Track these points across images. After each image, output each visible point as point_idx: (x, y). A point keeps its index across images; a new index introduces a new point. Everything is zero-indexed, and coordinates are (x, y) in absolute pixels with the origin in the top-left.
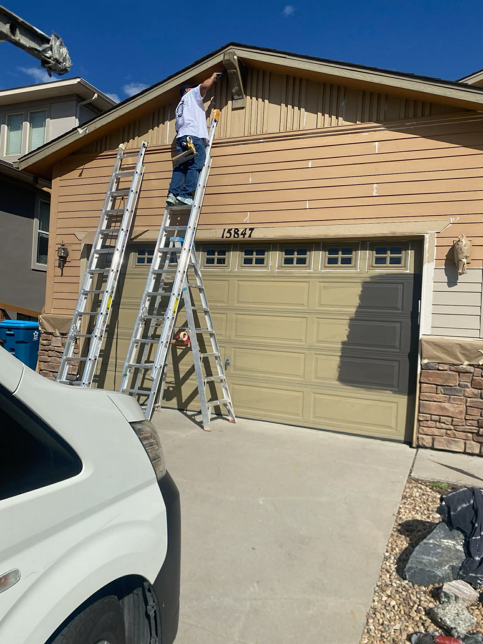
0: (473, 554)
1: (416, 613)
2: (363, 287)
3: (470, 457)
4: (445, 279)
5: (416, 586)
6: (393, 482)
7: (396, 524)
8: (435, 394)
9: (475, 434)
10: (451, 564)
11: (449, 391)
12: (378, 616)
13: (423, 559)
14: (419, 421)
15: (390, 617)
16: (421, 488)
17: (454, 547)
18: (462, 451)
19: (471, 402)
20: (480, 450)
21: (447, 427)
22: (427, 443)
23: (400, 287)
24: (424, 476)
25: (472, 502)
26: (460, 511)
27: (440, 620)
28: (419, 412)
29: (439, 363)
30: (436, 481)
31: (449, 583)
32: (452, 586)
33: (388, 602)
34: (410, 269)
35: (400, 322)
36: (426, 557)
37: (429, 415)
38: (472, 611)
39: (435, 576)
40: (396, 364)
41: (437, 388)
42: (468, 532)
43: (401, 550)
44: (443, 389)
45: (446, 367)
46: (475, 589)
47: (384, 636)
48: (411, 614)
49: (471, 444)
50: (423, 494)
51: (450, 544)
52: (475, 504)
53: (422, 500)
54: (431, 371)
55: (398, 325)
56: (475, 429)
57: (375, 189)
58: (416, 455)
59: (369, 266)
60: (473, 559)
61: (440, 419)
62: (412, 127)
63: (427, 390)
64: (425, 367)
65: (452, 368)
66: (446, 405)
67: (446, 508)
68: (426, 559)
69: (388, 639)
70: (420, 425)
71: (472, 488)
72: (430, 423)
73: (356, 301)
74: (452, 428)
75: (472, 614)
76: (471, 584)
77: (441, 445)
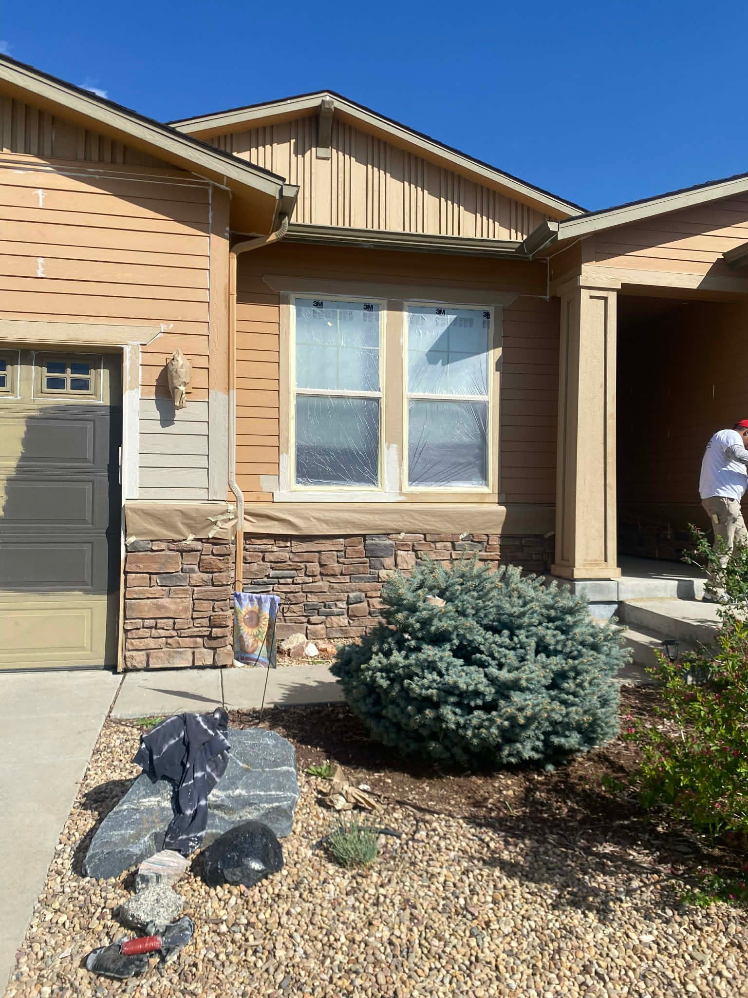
0: (183, 808)
1: (98, 922)
2: (27, 426)
3: (201, 672)
4: (157, 415)
5: (102, 880)
6: (79, 733)
7: (80, 796)
8: (148, 588)
9: (206, 638)
10: (154, 831)
11: (168, 579)
12: (37, 947)
13: (112, 836)
14: (126, 631)
15: (56, 943)
16: (124, 732)
17: (159, 805)
18: (190, 664)
19: (200, 592)
20: (214, 659)
21: (167, 633)
22: (138, 663)
23: (90, 425)
24: (130, 713)
25: (182, 734)
26: (166, 751)
27: (131, 919)
28: (125, 618)
29: (152, 541)
30: (148, 716)
31: (150, 859)
32: (153, 863)
33: (54, 921)
34: (103, 399)
35: (92, 481)
36: (116, 833)
37: (141, 621)
38: (179, 889)
39: (130, 857)
40: (87, 548)
41: (150, 578)
42: (177, 778)
43: (83, 834)
44: (160, 578)
45: (163, 546)
46: (186, 856)
47: (43, 976)
48: (90, 926)
49: (201, 653)
50: (126, 741)
51: (153, 803)
52: (186, 736)
53: (124, 749)
54: (141, 554)
55: (88, 487)
56: (205, 631)
57: (40, 266)
58: (121, 684)
59: (36, 392)
60: (184, 814)
61: (156, 624)
62: (97, 177)
63: (137, 583)
64: (133, 549)
65: (172, 546)
66: (165, 601)
67: (147, 752)
68: (116, 835)
69: (49, 978)
70: (127, 638)
71: (183, 715)
72: (142, 632)
73: (18, 449)
74: (174, 633)
75: (179, 894)
76: (179, 851)
77: (160, 661)
